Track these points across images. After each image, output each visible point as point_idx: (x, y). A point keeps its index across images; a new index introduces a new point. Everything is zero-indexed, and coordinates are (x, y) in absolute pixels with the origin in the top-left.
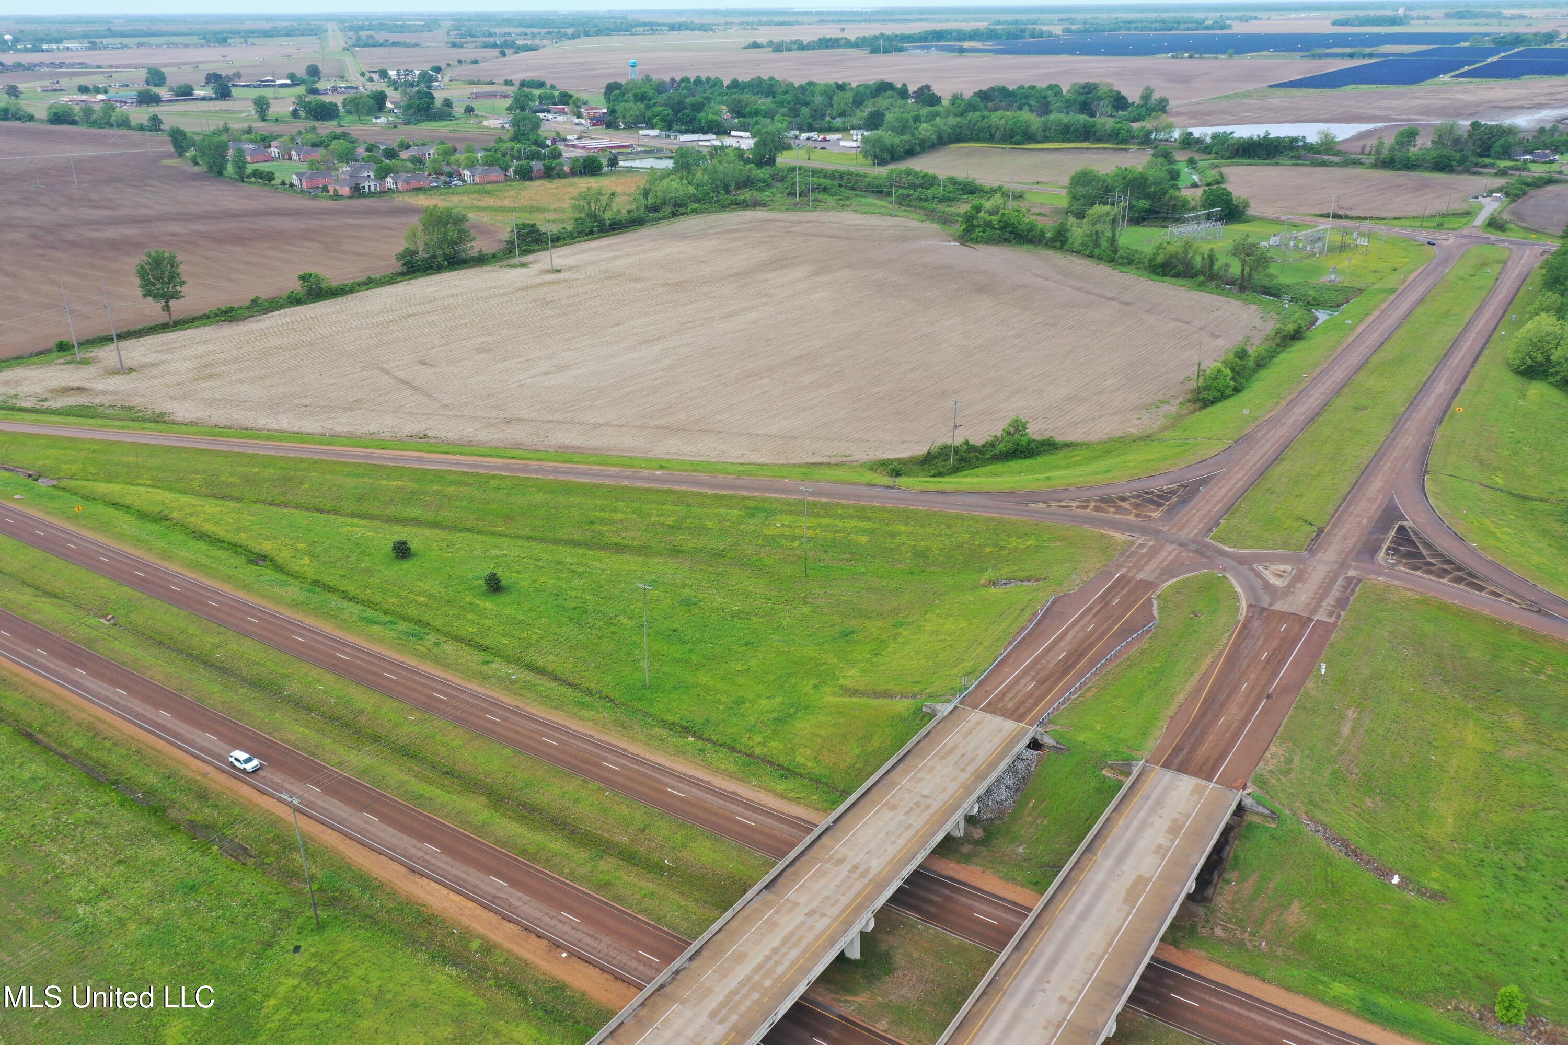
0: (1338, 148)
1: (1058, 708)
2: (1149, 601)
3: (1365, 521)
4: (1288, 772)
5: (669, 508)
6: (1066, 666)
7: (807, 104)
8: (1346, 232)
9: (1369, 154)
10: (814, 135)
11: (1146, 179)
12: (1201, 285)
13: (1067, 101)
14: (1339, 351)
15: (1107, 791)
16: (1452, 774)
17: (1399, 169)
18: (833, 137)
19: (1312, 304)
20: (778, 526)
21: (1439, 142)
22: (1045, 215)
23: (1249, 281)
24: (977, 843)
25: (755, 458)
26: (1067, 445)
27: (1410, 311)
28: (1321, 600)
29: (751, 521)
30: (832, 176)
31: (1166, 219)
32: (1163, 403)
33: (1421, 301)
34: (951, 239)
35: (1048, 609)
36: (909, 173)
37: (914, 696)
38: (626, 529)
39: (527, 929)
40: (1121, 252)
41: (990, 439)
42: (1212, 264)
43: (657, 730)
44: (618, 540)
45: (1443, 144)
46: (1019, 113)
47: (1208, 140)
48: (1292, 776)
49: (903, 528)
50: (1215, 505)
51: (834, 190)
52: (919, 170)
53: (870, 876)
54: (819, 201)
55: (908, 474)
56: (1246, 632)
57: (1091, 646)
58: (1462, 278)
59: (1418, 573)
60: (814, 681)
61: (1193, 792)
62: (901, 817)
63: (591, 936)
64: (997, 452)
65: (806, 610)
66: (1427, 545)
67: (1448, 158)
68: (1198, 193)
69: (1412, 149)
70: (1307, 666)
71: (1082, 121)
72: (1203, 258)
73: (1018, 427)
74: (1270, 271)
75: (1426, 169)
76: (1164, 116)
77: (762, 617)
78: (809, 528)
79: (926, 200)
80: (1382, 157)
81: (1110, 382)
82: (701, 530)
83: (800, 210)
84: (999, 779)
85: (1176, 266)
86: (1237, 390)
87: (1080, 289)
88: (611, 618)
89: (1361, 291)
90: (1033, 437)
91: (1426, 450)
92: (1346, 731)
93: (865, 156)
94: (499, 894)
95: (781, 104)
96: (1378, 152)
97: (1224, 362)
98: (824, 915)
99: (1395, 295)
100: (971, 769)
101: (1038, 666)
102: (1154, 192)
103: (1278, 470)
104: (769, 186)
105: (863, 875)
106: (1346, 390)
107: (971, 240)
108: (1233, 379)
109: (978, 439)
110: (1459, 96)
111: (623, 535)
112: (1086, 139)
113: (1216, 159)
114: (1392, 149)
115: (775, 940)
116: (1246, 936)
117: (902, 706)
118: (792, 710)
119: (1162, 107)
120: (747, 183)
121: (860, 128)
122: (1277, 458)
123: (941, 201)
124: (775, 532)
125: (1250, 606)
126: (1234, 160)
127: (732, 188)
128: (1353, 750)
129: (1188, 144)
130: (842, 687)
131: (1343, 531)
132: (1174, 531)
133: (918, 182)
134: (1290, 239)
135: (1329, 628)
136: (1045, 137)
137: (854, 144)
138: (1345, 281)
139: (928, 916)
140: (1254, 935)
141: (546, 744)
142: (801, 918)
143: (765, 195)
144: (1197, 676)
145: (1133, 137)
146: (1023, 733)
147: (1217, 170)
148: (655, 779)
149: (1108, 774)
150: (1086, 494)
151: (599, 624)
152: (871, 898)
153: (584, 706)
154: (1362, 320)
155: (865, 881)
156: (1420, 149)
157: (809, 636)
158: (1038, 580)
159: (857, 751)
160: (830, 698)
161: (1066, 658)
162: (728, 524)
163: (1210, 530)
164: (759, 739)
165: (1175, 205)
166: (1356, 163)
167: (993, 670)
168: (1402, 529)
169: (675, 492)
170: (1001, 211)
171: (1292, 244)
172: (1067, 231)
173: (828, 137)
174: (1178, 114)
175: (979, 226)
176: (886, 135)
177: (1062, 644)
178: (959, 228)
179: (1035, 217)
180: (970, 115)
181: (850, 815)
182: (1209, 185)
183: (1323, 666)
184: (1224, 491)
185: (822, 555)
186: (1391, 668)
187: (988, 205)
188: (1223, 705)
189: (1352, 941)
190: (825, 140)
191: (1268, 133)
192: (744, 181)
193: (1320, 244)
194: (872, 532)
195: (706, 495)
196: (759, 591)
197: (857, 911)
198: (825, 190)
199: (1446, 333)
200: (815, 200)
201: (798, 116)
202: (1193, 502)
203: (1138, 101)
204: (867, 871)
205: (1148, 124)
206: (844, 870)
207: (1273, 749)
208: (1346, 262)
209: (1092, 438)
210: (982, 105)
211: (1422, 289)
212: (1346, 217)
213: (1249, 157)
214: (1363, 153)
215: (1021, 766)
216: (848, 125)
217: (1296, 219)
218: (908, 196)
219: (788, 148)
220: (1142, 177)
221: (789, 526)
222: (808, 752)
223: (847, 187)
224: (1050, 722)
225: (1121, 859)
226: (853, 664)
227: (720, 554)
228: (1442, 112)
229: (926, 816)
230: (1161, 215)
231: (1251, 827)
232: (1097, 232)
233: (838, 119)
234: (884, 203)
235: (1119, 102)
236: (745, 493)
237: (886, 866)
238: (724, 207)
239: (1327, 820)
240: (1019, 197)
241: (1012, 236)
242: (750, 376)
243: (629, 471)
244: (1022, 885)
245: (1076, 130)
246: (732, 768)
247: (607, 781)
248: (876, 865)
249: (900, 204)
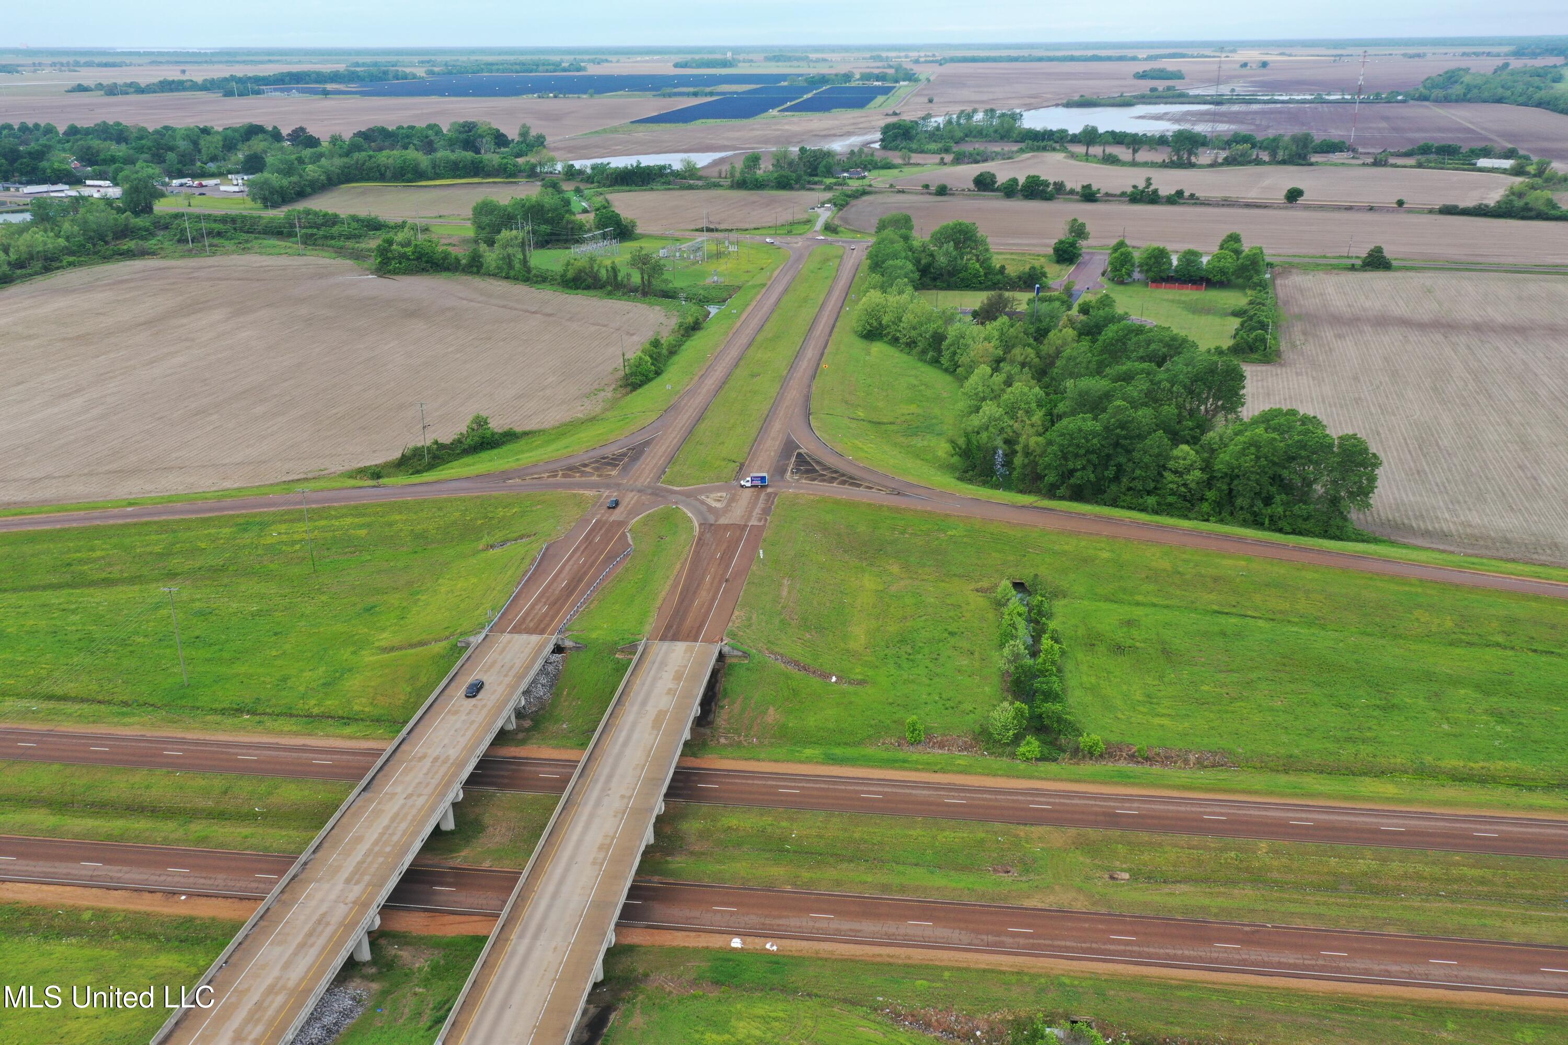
0: (700, 173)
1: (570, 619)
2: (624, 534)
3: (772, 454)
4: (750, 625)
5: (154, 537)
6: (570, 590)
7: (171, 149)
8: (719, 242)
9: (726, 178)
10: (187, 181)
11: (543, 206)
12: (609, 293)
13: (450, 140)
14: (731, 335)
15: (620, 669)
16: (859, 608)
17: (751, 189)
18: (211, 182)
19: (703, 301)
20: (273, 535)
21: (777, 165)
22: (454, 245)
23: (649, 286)
24: (528, 730)
25: (227, 484)
26: (526, 434)
27: (779, 300)
28: (751, 512)
29: (246, 535)
30: (224, 220)
31: (566, 241)
32: (599, 391)
33: (785, 291)
34: (368, 272)
35: (544, 554)
36: (308, 212)
37: (447, 638)
38: (110, 565)
39: (136, 890)
40: (534, 272)
41: (456, 437)
42: (616, 276)
43: (209, 717)
44: (104, 575)
45: (781, 167)
46: (404, 152)
47: (589, 171)
48: (754, 627)
49: (398, 517)
50: (660, 459)
51: (229, 234)
52: (318, 210)
53: (451, 761)
54: (216, 246)
55: (389, 476)
56: (701, 542)
57: (586, 573)
58: (812, 272)
59: (816, 482)
60: (352, 649)
61: (686, 651)
62: (464, 717)
63: (205, 878)
64: (466, 447)
65: (324, 598)
66: (818, 463)
67: (786, 177)
68: (591, 217)
69: (758, 172)
70: (750, 555)
71: (469, 158)
72: (607, 270)
73: (480, 422)
74: (664, 277)
75: (772, 188)
76: (545, 151)
77: (283, 611)
78: (306, 532)
79: (333, 238)
80: (736, 179)
81: (550, 380)
82: (195, 552)
83: (196, 256)
84: (534, 682)
85: (585, 280)
86: (658, 373)
87: (504, 307)
88: (125, 640)
89: (739, 288)
90: (495, 430)
91: (808, 398)
92: (785, 593)
93: (254, 200)
94: (95, 873)
95: (140, 150)
96: (732, 176)
97: (643, 351)
98: (420, 795)
99: (764, 290)
100: (512, 674)
101: (547, 595)
102: (552, 218)
103: (703, 426)
104: (153, 235)
105: (444, 762)
106: (741, 363)
107: (389, 272)
108: (652, 364)
109: (446, 436)
110: (787, 127)
111: (109, 570)
112: (476, 175)
113: (599, 187)
114: (742, 172)
115: (385, 821)
116: (742, 738)
117: (438, 648)
118: (337, 675)
119: (540, 141)
120: (124, 232)
121: (238, 173)
122: (700, 418)
123: (348, 238)
124: (273, 541)
125: (700, 525)
126: (616, 188)
127: (109, 238)
128: (791, 605)
129: (572, 175)
130: (378, 648)
131: (759, 463)
132: (631, 482)
133: (320, 221)
134: (676, 251)
135: (761, 529)
136: (436, 173)
137: (236, 189)
138: (726, 281)
139: (503, 786)
140: (747, 736)
141: (96, 752)
142: (401, 801)
143: (151, 243)
144: (672, 578)
145: (520, 171)
146: (547, 641)
147: (602, 197)
148: (222, 753)
149: (621, 657)
150: (551, 467)
151: (114, 648)
152: (455, 775)
153: (124, 714)
154: (744, 310)
155: (448, 765)
156: (765, 172)
157: (335, 617)
158: (529, 536)
159: (409, 689)
160: (368, 657)
161: (568, 585)
162: (222, 541)
163: (660, 477)
164: (313, 702)
165: (572, 228)
166: (717, 186)
167: (510, 605)
168: (799, 455)
169: (156, 523)
170: (414, 243)
171: (678, 254)
172: (480, 256)
173: (204, 183)
174: (556, 149)
175: (394, 258)
176: (269, 176)
177: (562, 576)
178: (374, 261)
179: (445, 248)
180: (356, 155)
181: (420, 726)
182: (598, 210)
183: (761, 552)
184: (664, 448)
185: (326, 553)
186: (807, 548)
187: (400, 237)
188: (695, 592)
189: (812, 721)
190: (201, 186)
191: (639, 163)
192: (122, 231)
193: (701, 253)
194: (369, 525)
195: (191, 521)
196: (272, 591)
197: (448, 785)
198: (219, 234)
199: (808, 313)
200: (210, 245)
201: (164, 161)
202: (641, 460)
203: (517, 138)
204: (448, 758)
205: (532, 159)
206: (427, 763)
207: (736, 613)
208: (723, 266)
209: (546, 425)
210: (366, 146)
211: (785, 282)
212: (717, 230)
213: (628, 185)
214: (720, 177)
215: (550, 668)
216: (224, 170)
217: (677, 234)
218: (312, 235)
219: (163, 195)
220: (539, 205)
221: (286, 533)
222: (364, 700)
223: (242, 230)
224: (567, 630)
225: (644, 703)
226: (383, 629)
227: (223, 569)
228: (777, 141)
229: (485, 711)
230: (562, 237)
231: (731, 666)
232: (509, 256)
233: (210, 164)
234: (289, 244)
235: (500, 140)
236: (231, 513)
237: (462, 752)
238: (106, 259)
239: (782, 651)
240: (426, 230)
241: (429, 265)
242: (196, 415)
243: (96, 513)
244: (572, 748)
245: (465, 167)
246: (294, 728)
247: (174, 765)
248: (453, 753)
249: (306, 243)
